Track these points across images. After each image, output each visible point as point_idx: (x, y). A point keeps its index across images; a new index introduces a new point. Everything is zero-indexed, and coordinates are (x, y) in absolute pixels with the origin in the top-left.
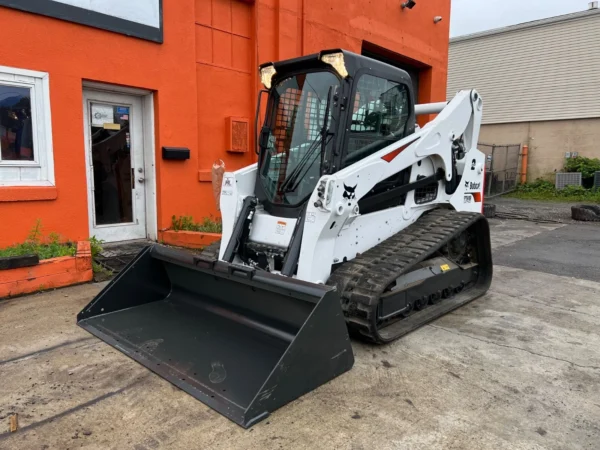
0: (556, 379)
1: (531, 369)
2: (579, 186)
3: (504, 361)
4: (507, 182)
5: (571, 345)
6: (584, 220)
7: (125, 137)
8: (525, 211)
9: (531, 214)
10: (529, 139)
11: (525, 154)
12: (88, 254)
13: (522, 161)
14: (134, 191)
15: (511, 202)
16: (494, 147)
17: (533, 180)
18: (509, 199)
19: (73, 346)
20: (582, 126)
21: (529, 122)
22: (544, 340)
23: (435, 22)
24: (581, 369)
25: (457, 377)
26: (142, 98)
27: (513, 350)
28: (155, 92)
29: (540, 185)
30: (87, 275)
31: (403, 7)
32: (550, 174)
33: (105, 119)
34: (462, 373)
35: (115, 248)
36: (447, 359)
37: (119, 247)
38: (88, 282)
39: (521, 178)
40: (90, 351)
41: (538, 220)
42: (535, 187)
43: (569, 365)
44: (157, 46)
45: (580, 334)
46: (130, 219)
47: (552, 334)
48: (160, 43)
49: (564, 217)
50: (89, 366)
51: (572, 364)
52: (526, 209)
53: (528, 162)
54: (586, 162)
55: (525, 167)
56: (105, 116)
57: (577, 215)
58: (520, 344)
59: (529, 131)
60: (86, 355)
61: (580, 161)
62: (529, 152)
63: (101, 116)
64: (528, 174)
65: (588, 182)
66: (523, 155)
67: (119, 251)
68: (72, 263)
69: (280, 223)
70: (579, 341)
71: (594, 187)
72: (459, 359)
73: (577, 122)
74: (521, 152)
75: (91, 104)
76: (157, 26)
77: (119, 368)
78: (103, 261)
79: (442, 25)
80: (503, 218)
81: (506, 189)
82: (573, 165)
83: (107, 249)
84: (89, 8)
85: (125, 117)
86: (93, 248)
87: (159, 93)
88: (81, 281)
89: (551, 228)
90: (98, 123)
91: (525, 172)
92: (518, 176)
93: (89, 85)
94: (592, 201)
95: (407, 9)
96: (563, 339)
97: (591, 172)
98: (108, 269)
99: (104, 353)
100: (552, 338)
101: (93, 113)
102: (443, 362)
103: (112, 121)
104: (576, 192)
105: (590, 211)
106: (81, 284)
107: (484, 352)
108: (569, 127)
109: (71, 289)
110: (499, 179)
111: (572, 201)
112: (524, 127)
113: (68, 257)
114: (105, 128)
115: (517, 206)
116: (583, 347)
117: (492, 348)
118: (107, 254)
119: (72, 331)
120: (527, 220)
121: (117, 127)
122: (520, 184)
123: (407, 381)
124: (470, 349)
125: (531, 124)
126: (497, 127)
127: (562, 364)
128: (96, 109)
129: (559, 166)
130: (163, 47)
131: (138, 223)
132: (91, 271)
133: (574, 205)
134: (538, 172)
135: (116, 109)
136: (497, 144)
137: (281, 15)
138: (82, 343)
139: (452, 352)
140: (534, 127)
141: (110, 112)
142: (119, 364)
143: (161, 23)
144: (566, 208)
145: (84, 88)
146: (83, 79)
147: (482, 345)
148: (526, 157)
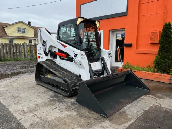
7: (123, 41)
33: (120, 37)
63: (118, 37)
69: (94, 64)
75: (117, 34)
85: (124, 36)
87: (125, 29)
90: (118, 38)
121: (122, 39)
130: (127, 16)
135: (122, 34)
143: (127, 10)
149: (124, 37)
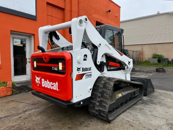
0: (163, 125)
1: (155, 122)
2: (157, 62)
3: (146, 120)
4: (137, 61)
5: (165, 113)
6: (160, 72)
7: (24, 48)
8: (143, 70)
9: (145, 70)
10: (143, 49)
11: (141, 53)
12: (11, 86)
13: (141, 55)
14: (27, 65)
15: (139, 67)
16: (133, 51)
17: (144, 61)
18: (138, 66)
19: (3, 119)
20: (157, 45)
21: (142, 44)
22: (157, 112)
23: (116, 16)
24: (170, 121)
25: (132, 126)
26: (30, 37)
27: (148, 115)
28: (34, 35)
29: (146, 62)
30: (10, 93)
31: (107, 12)
32: (149, 59)
33: (18, 43)
34: (134, 125)
35: (20, 83)
36: (128, 119)
37: (21, 83)
38: (10, 95)
39: (141, 60)
40: (8, 121)
41: (147, 72)
42: (145, 62)
43: (166, 120)
44: (35, 21)
45: (167, 109)
46: (25, 74)
47: (159, 109)
48: (36, 20)
49: (154, 71)
50: (8, 127)
51: (167, 120)
52: (143, 69)
53: (142, 56)
54: (158, 55)
55: (142, 57)
56: (18, 42)
57: (157, 71)
58: (150, 113)
59: (142, 47)
60: (7, 123)
61: (157, 55)
62: (143, 53)
63: (16, 42)
64: (143, 59)
65: (159, 61)
66: (141, 54)
67: (21, 84)
68: (5, 89)
70: (167, 111)
71: (161, 62)
72: (132, 119)
73: (155, 44)
74: (140, 53)
75: (13, 38)
76: (35, 15)
77: (18, 128)
78: (16, 88)
79: (118, 17)
80: (137, 72)
81: (137, 63)
82: (155, 56)
83: (18, 84)
84: (14, 9)
85: (24, 42)
86: (12, 84)
87: (35, 35)
88: (8, 95)
89: (151, 74)
90: (15, 44)
91: (142, 58)
92: (140, 60)
93: (13, 32)
94: (161, 66)
95: (108, 12)
96: (162, 111)
97: (159, 58)
98: (17, 91)
99: (13, 122)
100: (159, 111)
101: (14, 41)
102: (127, 121)
103: (20, 43)
104: (156, 64)
105: (161, 69)
106: (8, 96)
107: (139, 116)
108: (153, 46)
109: (4, 98)
110: (135, 60)
111: (155, 66)
112: (141, 46)
113: (3, 87)
114: (18, 46)
115: (141, 68)
116: (169, 113)
117: (142, 115)
118: (17, 86)
119: (3, 113)
120: (144, 72)
121: (22, 45)
122: (140, 62)
123: (117, 129)
124: (135, 116)
125: (143, 45)
126: (133, 46)
127: (164, 120)
128: (15, 40)
129: (151, 57)
130: (37, 21)
131: (28, 75)
132: (11, 91)
133: (156, 68)
134: (145, 58)
135: (21, 40)
136: (134, 50)
137: (72, 13)
138: (6, 118)
139: (129, 117)
140: (144, 46)
141: (19, 41)
142: (18, 126)
143: (36, 14)
144: (154, 69)
145: (11, 33)
146: (11, 31)
147: (138, 114)
148: (142, 54)
149: (25, 44)
